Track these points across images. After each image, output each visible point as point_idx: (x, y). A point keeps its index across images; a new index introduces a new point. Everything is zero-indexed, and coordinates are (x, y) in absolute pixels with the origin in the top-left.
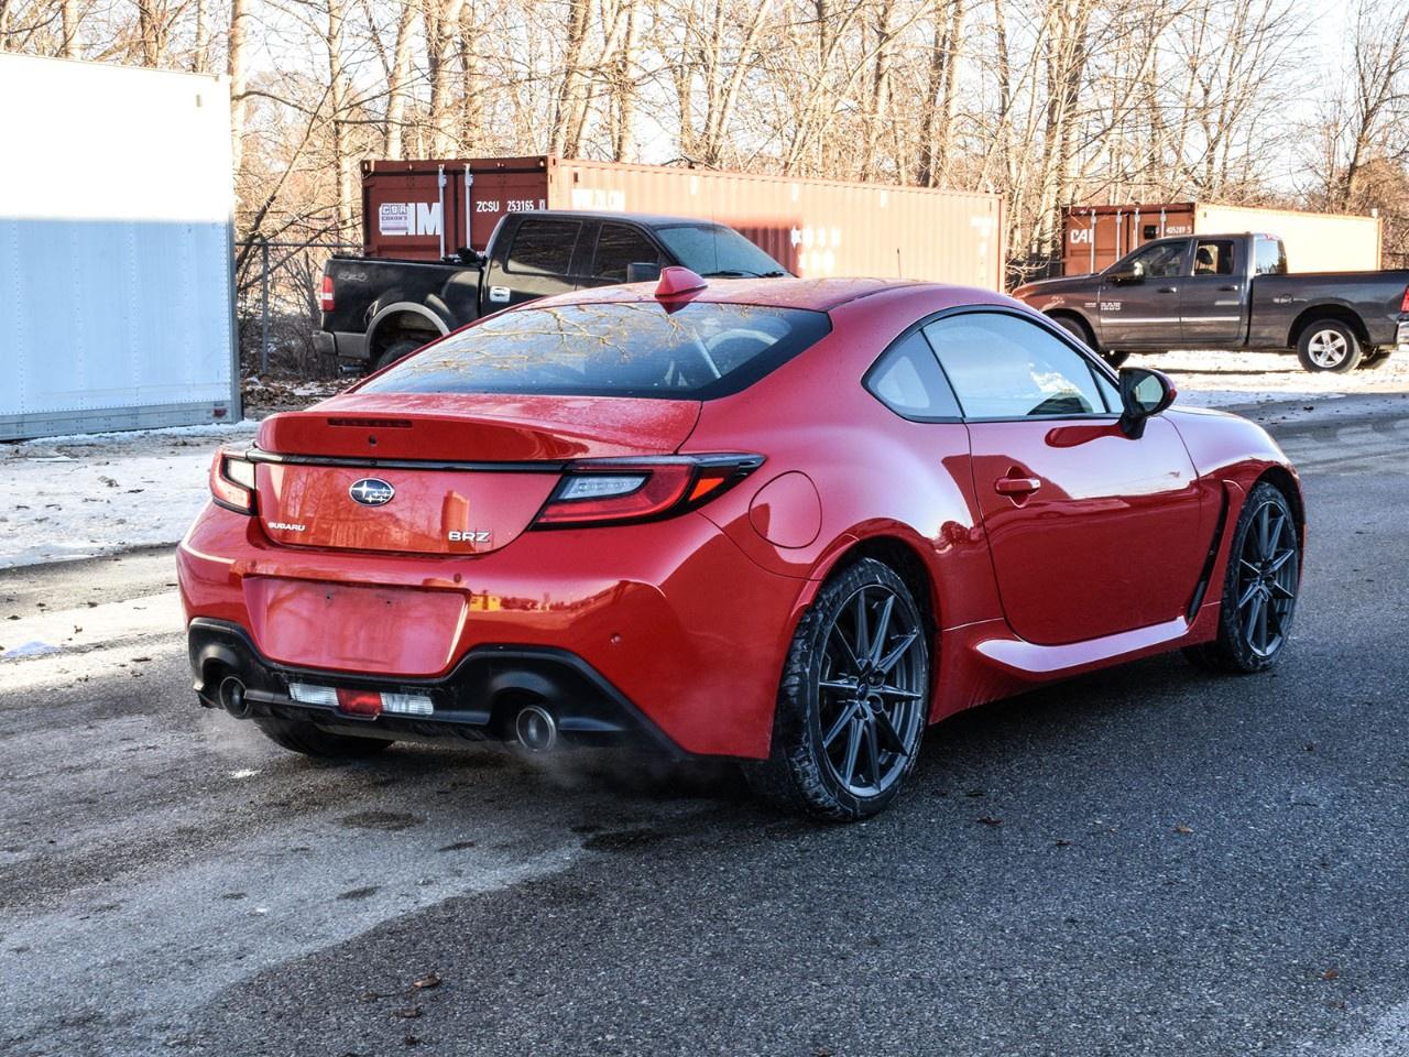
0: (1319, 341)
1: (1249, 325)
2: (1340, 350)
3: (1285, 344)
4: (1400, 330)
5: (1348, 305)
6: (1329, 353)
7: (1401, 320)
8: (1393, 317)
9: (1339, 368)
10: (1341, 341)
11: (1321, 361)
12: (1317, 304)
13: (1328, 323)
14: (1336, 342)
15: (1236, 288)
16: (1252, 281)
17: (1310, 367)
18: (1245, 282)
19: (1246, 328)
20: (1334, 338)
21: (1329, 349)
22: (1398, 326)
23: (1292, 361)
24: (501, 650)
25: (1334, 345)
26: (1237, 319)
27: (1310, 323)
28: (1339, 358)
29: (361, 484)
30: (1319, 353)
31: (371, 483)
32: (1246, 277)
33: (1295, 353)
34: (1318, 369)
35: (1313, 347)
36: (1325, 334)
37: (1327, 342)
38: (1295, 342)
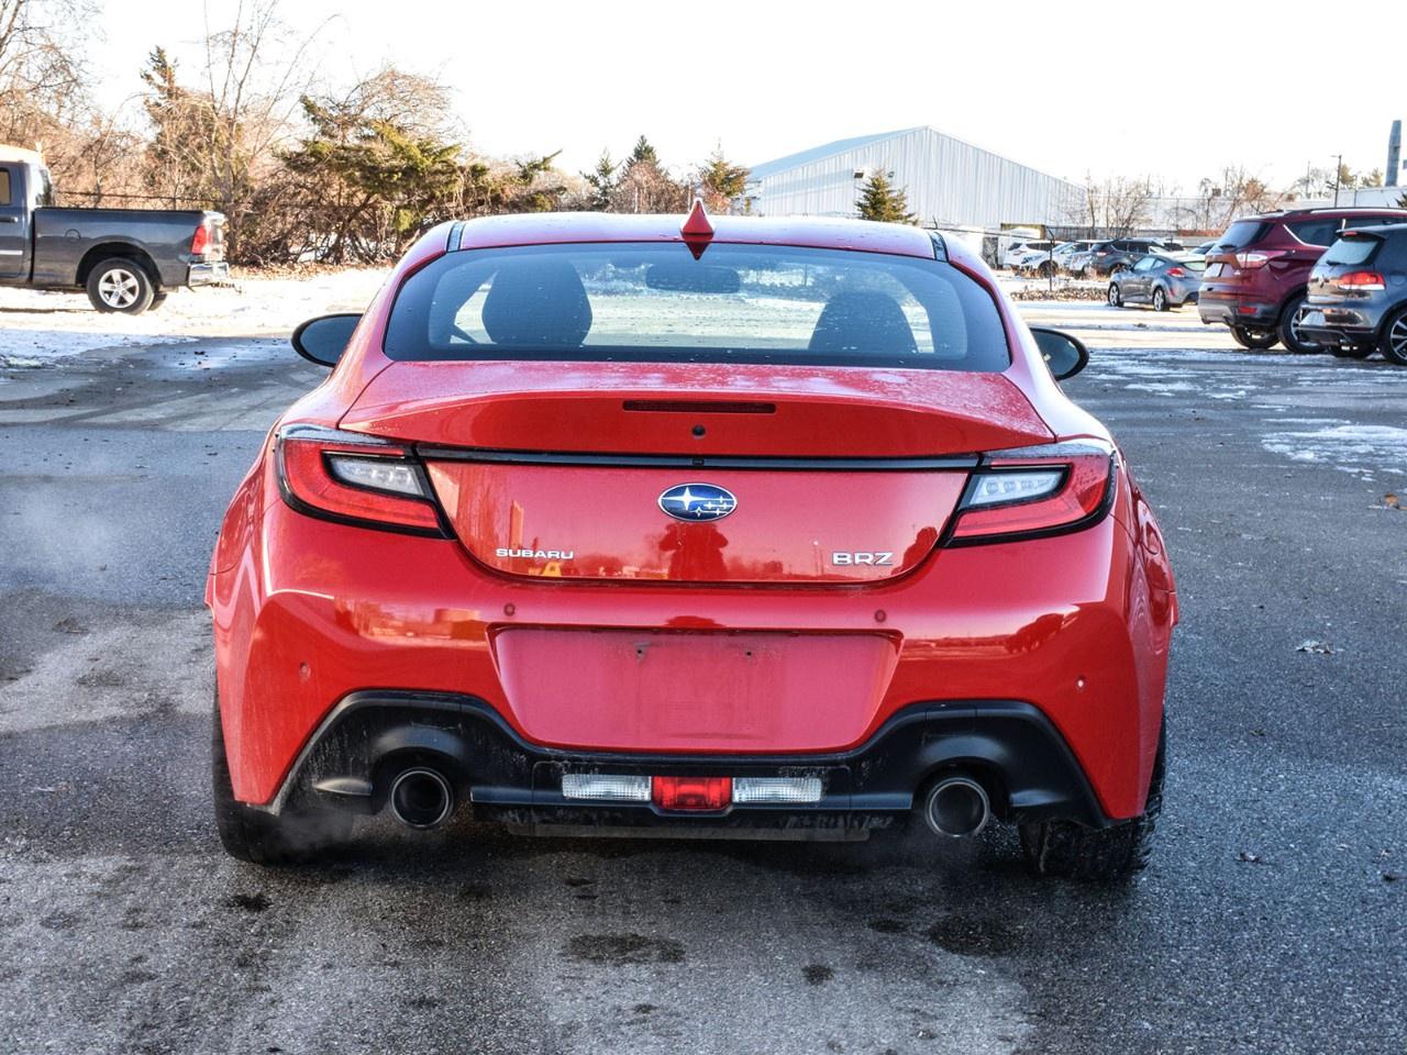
0: (110, 280)
1: (33, 259)
2: (132, 290)
3: (72, 281)
4: (191, 272)
5: (137, 244)
6: (120, 293)
7: (193, 262)
8: (183, 258)
9: (133, 309)
10: (132, 282)
11: (113, 302)
12: (107, 241)
13: (118, 262)
14: (127, 282)
15: (16, 219)
16: (33, 214)
17: (101, 307)
18: (26, 214)
19: (29, 263)
20: (124, 278)
21: (120, 289)
22: (189, 268)
23: (82, 300)
24: (943, 709)
25: (126, 285)
26: (20, 253)
27: (100, 261)
28: (131, 299)
29: (680, 491)
30: (110, 293)
31: (696, 490)
32: (26, 209)
33: (84, 291)
34: (111, 310)
35: (103, 286)
36: (116, 274)
37: (117, 282)
38: (84, 280)
